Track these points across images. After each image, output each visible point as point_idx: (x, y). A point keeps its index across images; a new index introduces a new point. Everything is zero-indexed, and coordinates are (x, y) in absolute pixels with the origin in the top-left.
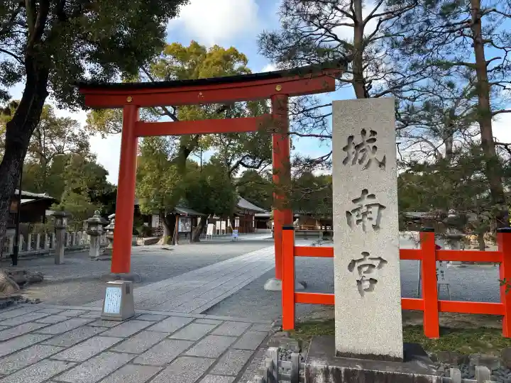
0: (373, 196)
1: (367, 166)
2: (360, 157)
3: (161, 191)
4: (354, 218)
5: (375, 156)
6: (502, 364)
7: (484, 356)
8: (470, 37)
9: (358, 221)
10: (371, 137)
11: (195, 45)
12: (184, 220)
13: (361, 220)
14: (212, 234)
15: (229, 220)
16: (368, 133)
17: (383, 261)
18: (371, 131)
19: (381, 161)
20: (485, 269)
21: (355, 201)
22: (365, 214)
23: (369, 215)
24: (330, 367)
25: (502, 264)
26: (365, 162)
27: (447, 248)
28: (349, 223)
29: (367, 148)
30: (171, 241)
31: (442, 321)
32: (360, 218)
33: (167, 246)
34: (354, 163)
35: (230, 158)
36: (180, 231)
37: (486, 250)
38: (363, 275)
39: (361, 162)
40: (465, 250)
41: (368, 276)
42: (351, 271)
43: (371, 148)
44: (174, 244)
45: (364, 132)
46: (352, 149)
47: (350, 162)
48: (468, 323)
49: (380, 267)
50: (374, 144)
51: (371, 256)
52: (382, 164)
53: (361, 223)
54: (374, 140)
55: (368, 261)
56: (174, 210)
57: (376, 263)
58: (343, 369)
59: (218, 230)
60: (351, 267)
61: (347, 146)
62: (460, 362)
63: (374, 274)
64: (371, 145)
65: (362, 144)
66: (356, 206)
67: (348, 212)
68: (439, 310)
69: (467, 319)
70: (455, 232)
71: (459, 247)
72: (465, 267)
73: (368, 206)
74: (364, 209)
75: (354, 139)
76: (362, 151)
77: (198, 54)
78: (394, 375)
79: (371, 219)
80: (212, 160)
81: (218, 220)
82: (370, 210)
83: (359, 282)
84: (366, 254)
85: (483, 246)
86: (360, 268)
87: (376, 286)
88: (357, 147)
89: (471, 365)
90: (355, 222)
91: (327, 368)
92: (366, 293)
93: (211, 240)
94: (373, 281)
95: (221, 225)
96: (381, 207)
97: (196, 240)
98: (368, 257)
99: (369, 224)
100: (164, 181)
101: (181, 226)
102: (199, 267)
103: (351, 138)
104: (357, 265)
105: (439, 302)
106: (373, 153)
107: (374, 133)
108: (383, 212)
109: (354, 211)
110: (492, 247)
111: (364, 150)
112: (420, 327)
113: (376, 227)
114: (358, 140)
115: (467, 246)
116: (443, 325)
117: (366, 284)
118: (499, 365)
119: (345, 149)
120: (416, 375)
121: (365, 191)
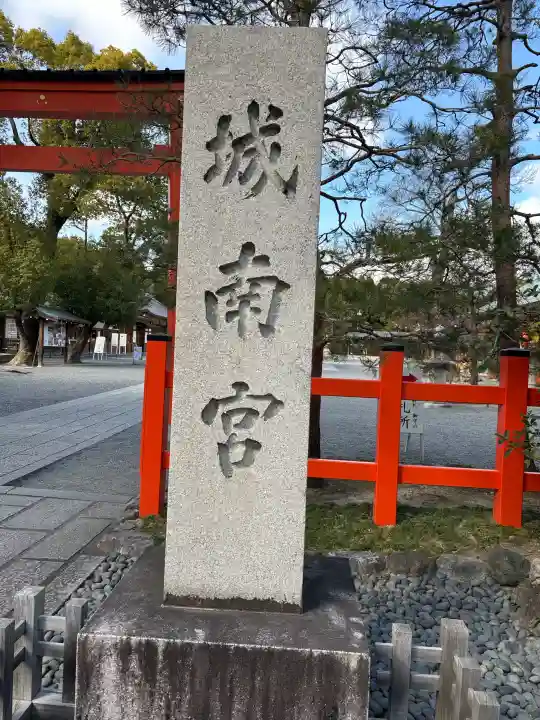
0: (264, 260)
1: (257, 189)
2: (242, 168)
3: (14, 279)
4: (222, 308)
5: (275, 167)
6: (489, 573)
7: (462, 560)
8: (493, 22)
9: (230, 315)
10: (271, 122)
11: (74, 40)
12: (55, 327)
13: (235, 313)
14: (102, 352)
15: (135, 333)
16: (264, 112)
17: (277, 403)
18: (271, 108)
19: (287, 178)
20: (474, 410)
21: (225, 269)
22: (245, 300)
23: (254, 303)
24: (134, 640)
25: (504, 408)
26: (253, 180)
27: (426, 380)
28: (211, 319)
29: (259, 148)
30: (31, 360)
31: (404, 494)
32: (235, 307)
33: (24, 368)
34: (228, 179)
35: (133, 236)
36: (46, 344)
37: (480, 383)
38: (233, 430)
39: (243, 179)
40: (453, 383)
41: (242, 435)
42: (207, 423)
43: (268, 149)
44: (36, 365)
45: (253, 108)
46: (227, 148)
47: (219, 179)
48: (442, 499)
49: (268, 414)
50: (275, 139)
51: (253, 390)
52: (289, 187)
53: (236, 319)
54: (276, 129)
55: (245, 402)
56: (36, 312)
57: (262, 406)
58: (161, 642)
59: (114, 348)
60: (207, 414)
61: (215, 139)
62: (421, 572)
63: (257, 430)
64: (269, 140)
65: (248, 137)
66: (227, 280)
67: (208, 294)
68: (400, 481)
69: (442, 492)
70: (442, 357)
71: (444, 379)
72: (449, 407)
73: (254, 282)
74: (245, 288)
75: (232, 125)
76: (247, 153)
77: (77, 55)
78: (271, 653)
79: (257, 310)
80: (103, 237)
81: (115, 332)
82: (257, 291)
83: (223, 447)
84: (241, 386)
85: (476, 379)
86: (226, 416)
87: (257, 454)
88: (238, 143)
89: (439, 576)
90: (222, 316)
91: (128, 643)
92: (236, 470)
93: (102, 361)
94: (253, 445)
95: (120, 339)
96: (282, 285)
97: (76, 360)
98: (244, 394)
99: (251, 320)
100: (18, 265)
101: (47, 338)
102: (56, 402)
103: (224, 121)
104: (222, 409)
105: (400, 468)
106: (272, 160)
107: (275, 112)
108: (284, 295)
109: (221, 291)
110: (487, 380)
111: (253, 150)
112: (368, 507)
113: (266, 329)
114: (240, 126)
115: (456, 379)
116: (403, 502)
117: (237, 453)
118: (482, 577)
119: (209, 146)
120: (316, 652)
121: (248, 247)
